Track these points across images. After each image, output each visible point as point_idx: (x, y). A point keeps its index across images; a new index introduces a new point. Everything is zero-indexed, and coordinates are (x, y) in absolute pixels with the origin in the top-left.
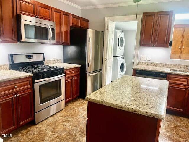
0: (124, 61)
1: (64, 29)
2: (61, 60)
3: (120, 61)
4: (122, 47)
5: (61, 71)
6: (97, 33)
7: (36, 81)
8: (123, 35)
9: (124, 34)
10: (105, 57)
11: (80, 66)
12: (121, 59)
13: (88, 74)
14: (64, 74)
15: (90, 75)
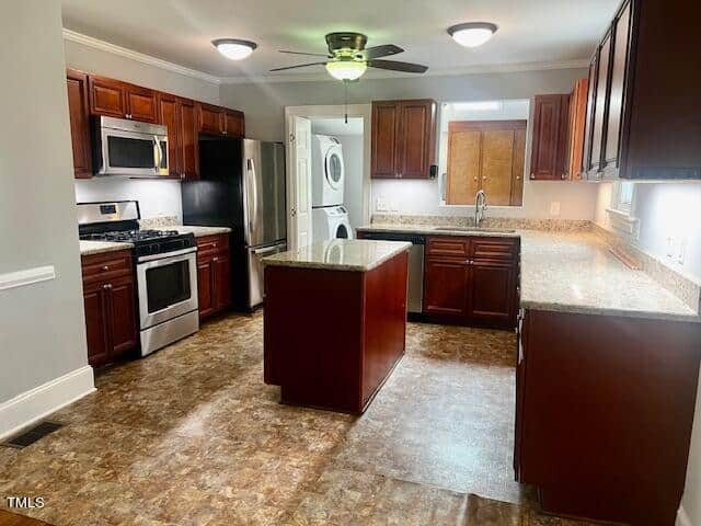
0: (346, 219)
1: (184, 140)
2: (176, 217)
3: (335, 219)
4: (336, 180)
5: (187, 241)
6: (266, 148)
7: (141, 259)
8: (337, 150)
9: (339, 146)
10: (290, 206)
11: (229, 230)
12: (337, 214)
13: (250, 250)
14: (195, 248)
15: (257, 251)
